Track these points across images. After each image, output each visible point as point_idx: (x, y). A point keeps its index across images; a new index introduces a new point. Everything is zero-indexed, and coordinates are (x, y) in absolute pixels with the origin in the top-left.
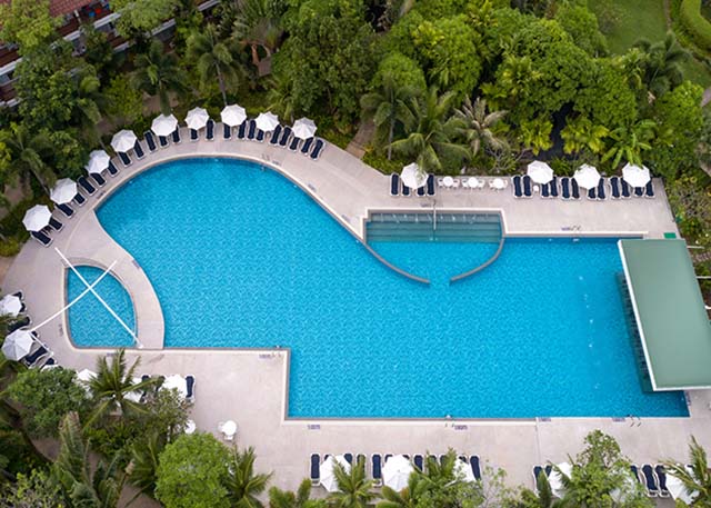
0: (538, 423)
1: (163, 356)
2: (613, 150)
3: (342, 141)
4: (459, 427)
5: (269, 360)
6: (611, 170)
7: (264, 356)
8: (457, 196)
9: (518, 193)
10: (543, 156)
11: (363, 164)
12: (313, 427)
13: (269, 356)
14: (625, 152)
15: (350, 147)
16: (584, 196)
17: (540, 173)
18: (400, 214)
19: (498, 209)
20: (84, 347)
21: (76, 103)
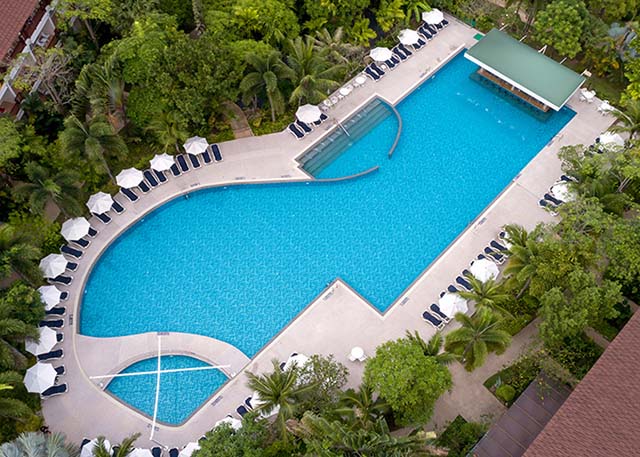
0: (516, 181)
1: (256, 364)
2: (409, 11)
3: (228, 136)
4: (482, 222)
5: (332, 296)
6: (417, 24)
7: (327, 297)
8: (341, 107)
9: (376, 77)
10: (373, 44)
11: (259, 137)
12: (404, 302)
13: (330, 293)
14: (418, 7)
15: (236, 135)
16: (413, 51)
17: (381, 54)
18: (317, 145)
19: (373, 96)
20: (185, 420)
21: (10, 255)
